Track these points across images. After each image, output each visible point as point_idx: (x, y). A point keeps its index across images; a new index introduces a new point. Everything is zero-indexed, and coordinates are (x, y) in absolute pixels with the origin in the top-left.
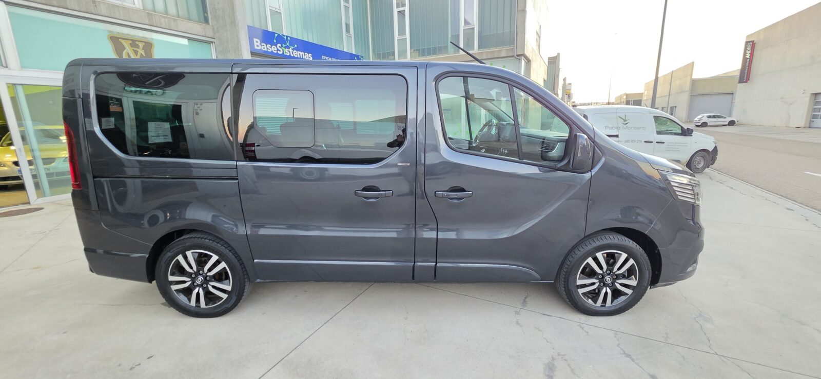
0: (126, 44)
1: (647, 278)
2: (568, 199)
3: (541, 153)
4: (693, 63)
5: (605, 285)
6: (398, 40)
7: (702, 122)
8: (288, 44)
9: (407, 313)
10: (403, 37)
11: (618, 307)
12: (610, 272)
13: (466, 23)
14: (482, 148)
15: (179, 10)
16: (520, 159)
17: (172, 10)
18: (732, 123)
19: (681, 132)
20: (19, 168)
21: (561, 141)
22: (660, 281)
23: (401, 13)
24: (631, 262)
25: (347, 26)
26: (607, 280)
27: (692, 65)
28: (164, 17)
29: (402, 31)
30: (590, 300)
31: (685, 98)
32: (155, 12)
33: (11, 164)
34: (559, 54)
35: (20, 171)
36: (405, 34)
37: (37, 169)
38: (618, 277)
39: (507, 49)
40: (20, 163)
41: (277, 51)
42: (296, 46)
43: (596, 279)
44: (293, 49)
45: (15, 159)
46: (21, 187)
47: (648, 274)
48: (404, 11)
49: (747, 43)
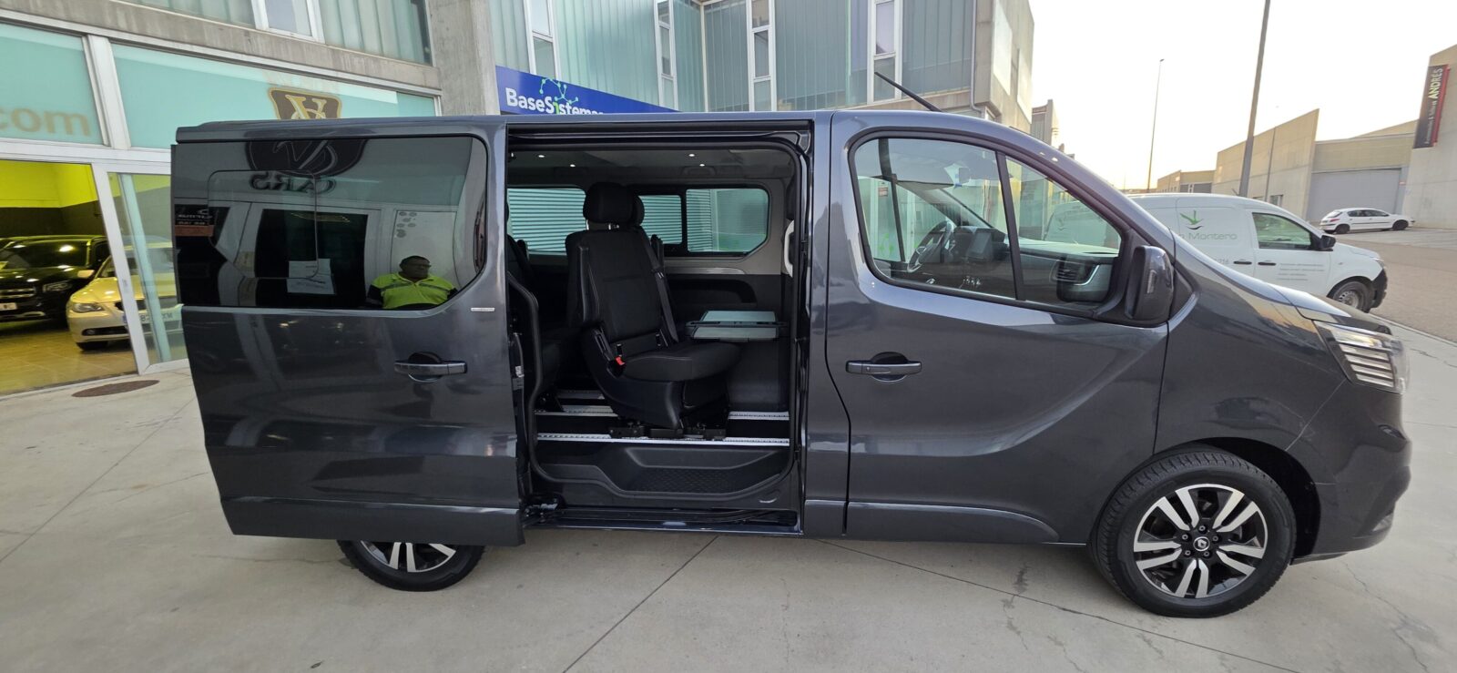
0: (296, 102)
1: (1288, 544)
2: (1119, 379)
3: (1058, 286)
4: (1316, 112)
5: (1196, 554)
6: (755, 84)
7: (1338, 223)
8: (563, 96)
9: (788, 596)
10: (764, 79)
11: (1221, 601)
12: (1207, 529)
13: (879, 50)
14: (929, 278)
15: (384, 43)
16: (1017, 299)
17: (372, 44)
18: (1400, 225)
19: (1309, 243)
20: (122, 312)
21: (1102, 262)
22: (1314, 550)
23: (761, 37)
24: (1252, 508)
25: (666, 62)
26: (1199, 545)
27: (1313, 116)
28: (359, 56)
29: (762, 68)
30: (1163, 586)
31: (1301, 179)
32: (345, 48)
33: (112, 306)
34: (1050, 102)
35: (125, 318)
36: (766, 73)
37: (151, 315)
38: (1223, 538)
39: (957, 95)
40: (125, 305)
41: (545, 109)
42: (577, 99)
43: (1175, 541)
44: (572, 105)
45: (118, 299)
46: (125, 345)
47: (1288, 536)
48: (766, 32)
49: (1431, 69)
